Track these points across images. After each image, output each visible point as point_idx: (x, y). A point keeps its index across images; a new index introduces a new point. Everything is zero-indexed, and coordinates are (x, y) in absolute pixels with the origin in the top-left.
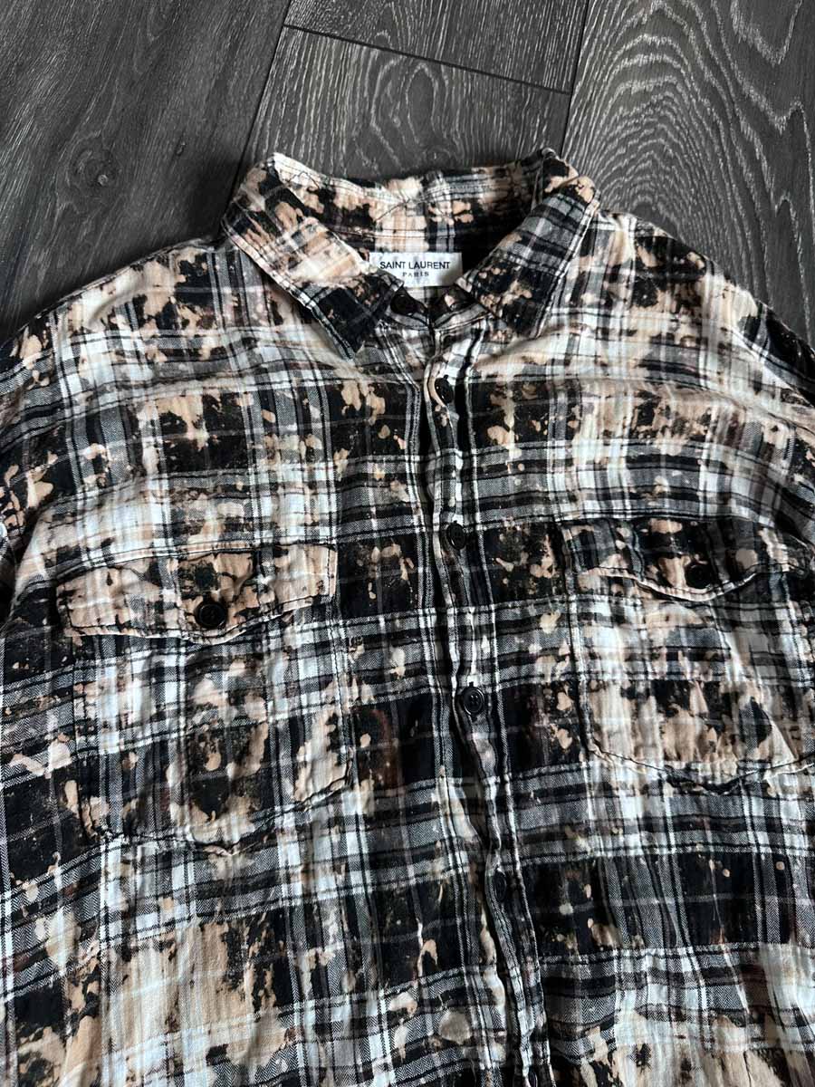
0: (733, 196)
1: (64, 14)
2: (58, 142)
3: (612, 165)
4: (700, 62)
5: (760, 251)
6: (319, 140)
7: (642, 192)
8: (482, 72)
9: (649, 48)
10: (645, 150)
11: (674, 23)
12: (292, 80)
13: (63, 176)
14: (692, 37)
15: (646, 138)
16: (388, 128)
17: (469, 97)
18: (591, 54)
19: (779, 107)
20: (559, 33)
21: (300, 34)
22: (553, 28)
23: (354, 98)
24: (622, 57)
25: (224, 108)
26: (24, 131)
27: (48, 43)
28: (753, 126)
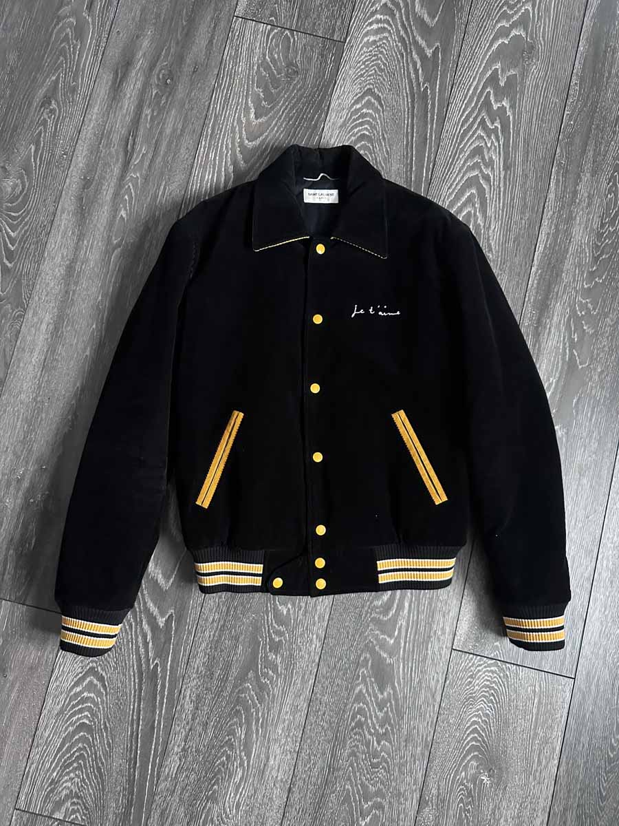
1: (152, 14)
2: (152, 67)
3: (359, 72)
4: (399, 26)
5: (413, 107)
6: (247, 64)
7: (369, 84)
8: (310, 34)
9: (379, 21)
10: (372, 66)
11: (391, 9)
12: (237, 39)
13: (154, 80)
14: (397, 15)
15: (373, 61)
16: (273, 59)
17: (305, 45)
19: (429, 46)
21: (240, 19)
23: (260, 46)
24: (367, 26)
25: (212, 52)
26: (140, 63)
27: (147, 26)
28: (418, 55)
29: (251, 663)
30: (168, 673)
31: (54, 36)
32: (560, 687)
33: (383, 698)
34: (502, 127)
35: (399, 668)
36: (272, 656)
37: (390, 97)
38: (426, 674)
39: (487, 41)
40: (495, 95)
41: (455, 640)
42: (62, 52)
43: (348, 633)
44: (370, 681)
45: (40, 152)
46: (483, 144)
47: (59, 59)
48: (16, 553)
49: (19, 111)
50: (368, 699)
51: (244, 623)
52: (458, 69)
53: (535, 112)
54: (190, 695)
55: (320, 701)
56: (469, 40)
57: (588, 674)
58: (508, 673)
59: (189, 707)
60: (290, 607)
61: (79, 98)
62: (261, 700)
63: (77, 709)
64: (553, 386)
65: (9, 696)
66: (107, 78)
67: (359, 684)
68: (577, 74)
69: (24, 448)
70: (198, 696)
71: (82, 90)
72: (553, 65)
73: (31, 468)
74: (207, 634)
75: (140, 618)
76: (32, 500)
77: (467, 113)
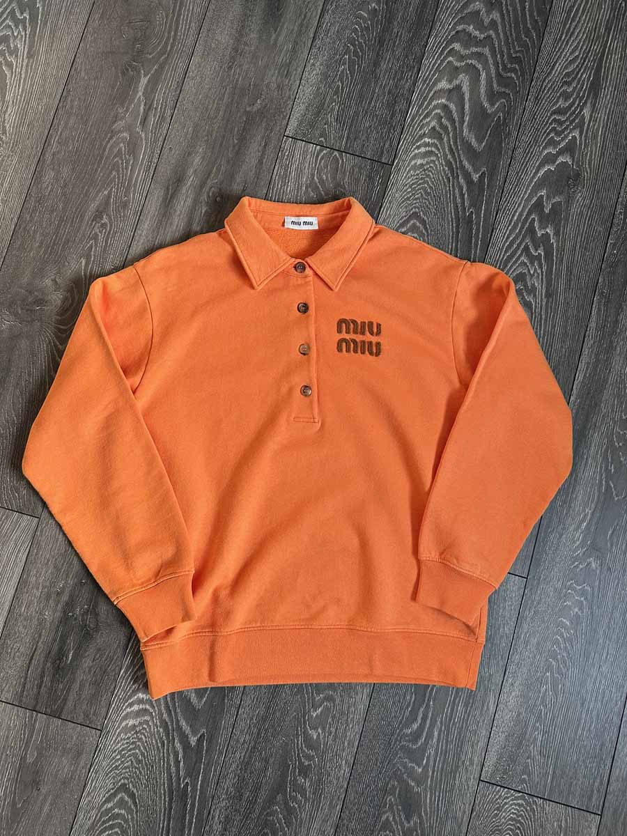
1: (204, 131)
2: (202, 184)
4: (447, 150)
5: (458, 232)
6: (295, 185)
7: (415, 207)
8: (358, 156)
9: (427, 145)
10: (418, 190)
11: (439, 133)
12: (286, 159)
13: (204, 197)
14: (445, 139)
15: (420, 184)
16: (321, 180)
17: (353, 167)
19: (476, 171)
21: (291, 139)
23: (309, 167)
24: (415, 149)
25: (262, 171)
26: (191, 180)
27: (199, 143)
28: (465, 179)
29: (280, 787)
30: (198, 793)
31: (107, 150)
32: (586, 824)
33: (408, 828)
34: (545, 254)
35: (426, 796)
36: (301, 780)
37: (435, 220)
38: (453, 804)
39: (534, 167)
40: (540, 221)
41: (483, 772)
42: (115, 167)
43: (377, 760)
44: (398, 809)
45: (90, 266)
46: (526, 271)
47: (111, 173)
48: (54, 666)
49: (71, 226)
50: (395, 827)
51: (274, 746)
52: (504, 194)
53: (579, 240)
54: (219, 816)
55: (347, 828)
56: (516, 165)
57: (615, 811)
58: (534, 807)
59: (217, 827)
60: (321, 732)
61: (129, 213)
62: (289, 824)
63: (108, 825)
64: (589, 518)
65: (41, 808)
66: (157, 195)
67: (385, 813)
68: (622, 204)
69: (64, 562)
70: (227, 817)
71: (133, 206)
72: (598, 192)
73: (71, 582)
74: (238, 755)
75: (173, 736)
76: (70, 614)
77: (511, 238)
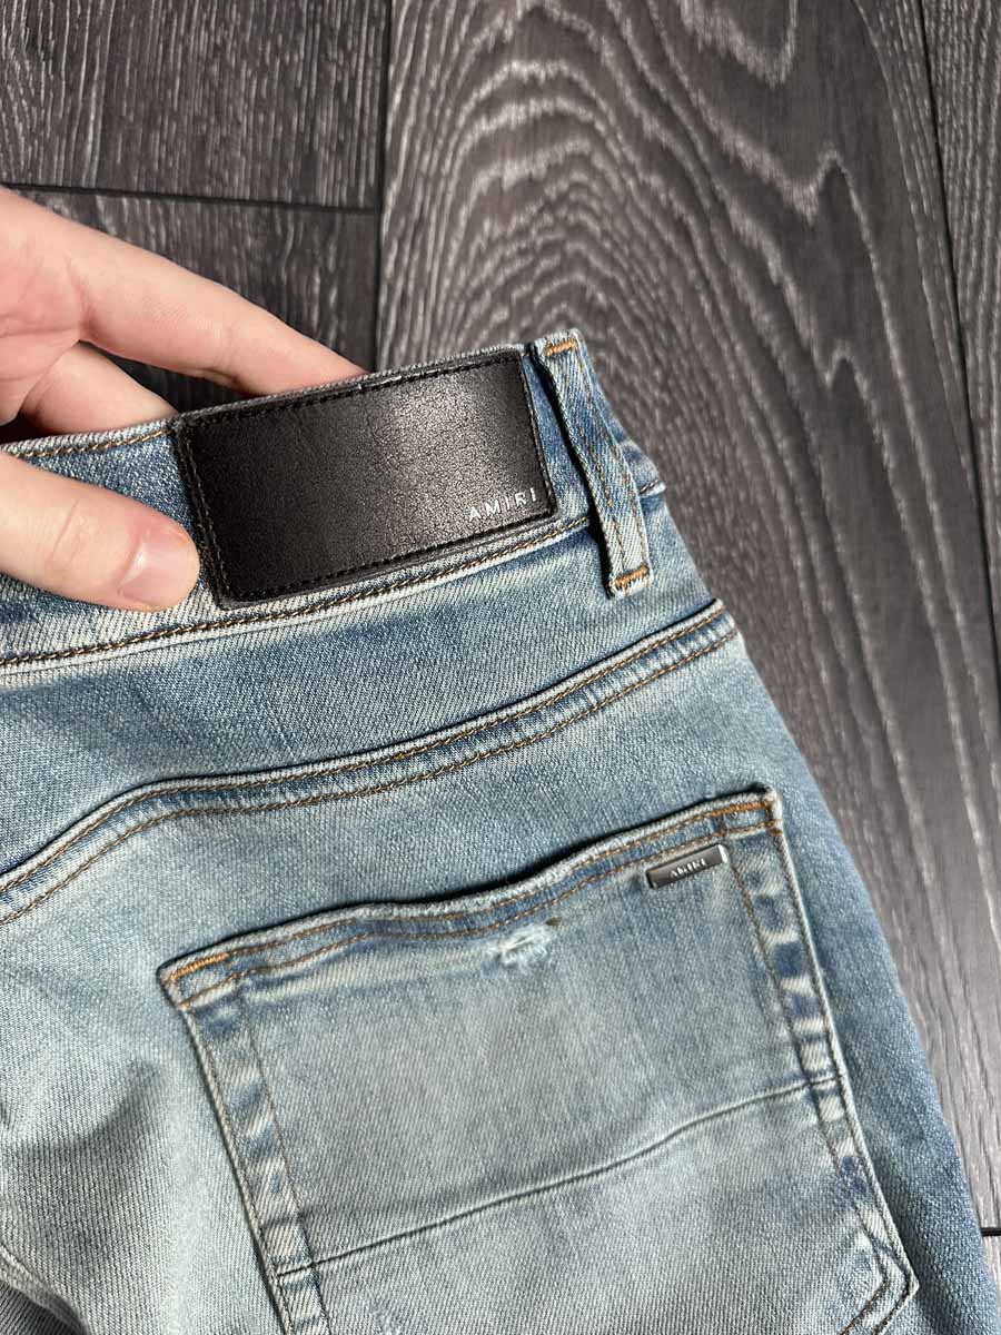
0: (740, 370)
18: (410, 121)
20: (339, 87)
22: (323, 80)
